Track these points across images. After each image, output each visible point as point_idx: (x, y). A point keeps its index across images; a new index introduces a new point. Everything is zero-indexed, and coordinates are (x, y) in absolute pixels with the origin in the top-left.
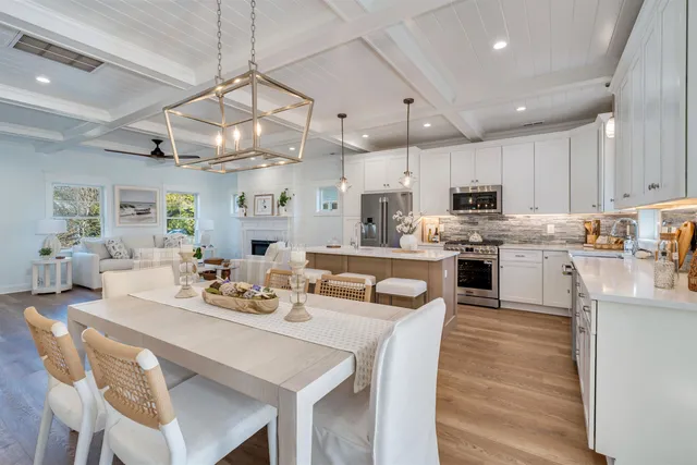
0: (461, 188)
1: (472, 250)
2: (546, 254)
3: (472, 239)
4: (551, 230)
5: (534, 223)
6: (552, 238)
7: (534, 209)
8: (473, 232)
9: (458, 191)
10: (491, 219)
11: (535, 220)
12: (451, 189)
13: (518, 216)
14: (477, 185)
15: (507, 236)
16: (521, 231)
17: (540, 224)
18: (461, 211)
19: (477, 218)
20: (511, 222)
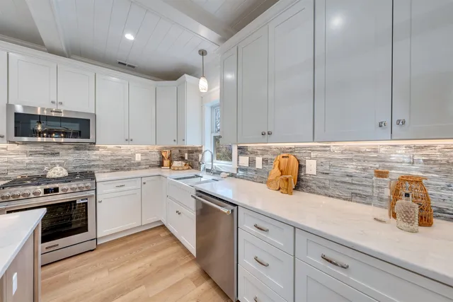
0: (25, 107)
1: (56, 190)
2: (144, 180)
3: (51, 174)
4: (138, 158)
5: (123, 153)
6: (139, 164)
7: (129, 141)
8: (54, 165)
9: (19, 109)
10: (77, 149)
11: (126, 149)
12: (9, 107)
13: (109, 146)
14: (61, 108)
15: (97, 166)
16: (112, 160)
17: (129, 153)
18: (26, 139)
19: (57, 148)
20: (102, 152)
